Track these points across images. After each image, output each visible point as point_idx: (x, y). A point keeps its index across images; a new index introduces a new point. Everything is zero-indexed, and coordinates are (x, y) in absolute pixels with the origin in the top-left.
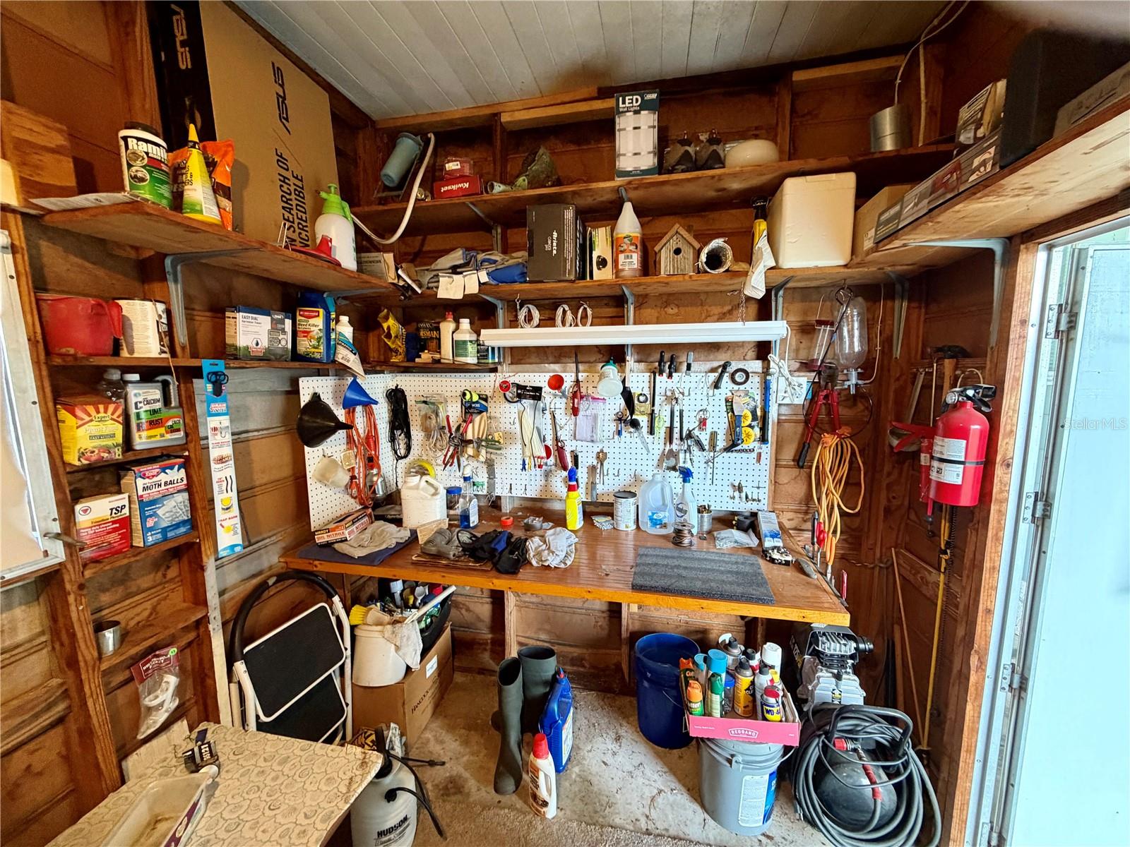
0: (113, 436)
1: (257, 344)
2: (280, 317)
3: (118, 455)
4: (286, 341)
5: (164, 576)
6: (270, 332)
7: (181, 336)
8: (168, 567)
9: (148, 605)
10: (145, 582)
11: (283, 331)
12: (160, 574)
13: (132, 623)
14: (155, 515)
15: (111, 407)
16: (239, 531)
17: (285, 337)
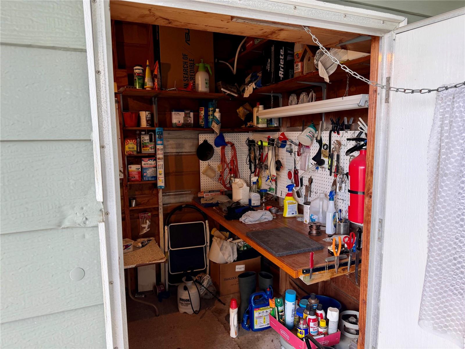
0: (133, 148)
1: (179, 122)
2: (188, 112)
3: (135, 153)
4: (191, 120)
5: (152, 192)
6: (184, 118)
7: (156, 120)
8: (153, 190)
9: (147, 199)
10: (147, 192)
11: (190, 117)
12: (151, 191)
13: (142, 203)
14: (147, 173)
15: (134, 141)
16: (164, 182)
17: (190, 119)
